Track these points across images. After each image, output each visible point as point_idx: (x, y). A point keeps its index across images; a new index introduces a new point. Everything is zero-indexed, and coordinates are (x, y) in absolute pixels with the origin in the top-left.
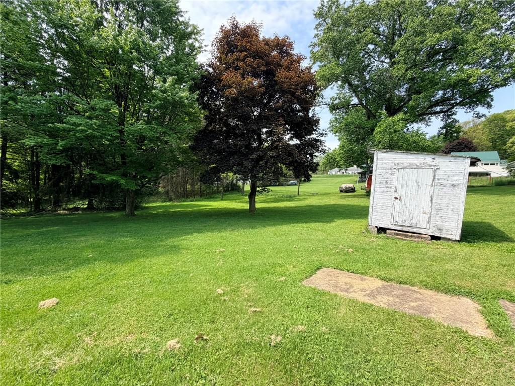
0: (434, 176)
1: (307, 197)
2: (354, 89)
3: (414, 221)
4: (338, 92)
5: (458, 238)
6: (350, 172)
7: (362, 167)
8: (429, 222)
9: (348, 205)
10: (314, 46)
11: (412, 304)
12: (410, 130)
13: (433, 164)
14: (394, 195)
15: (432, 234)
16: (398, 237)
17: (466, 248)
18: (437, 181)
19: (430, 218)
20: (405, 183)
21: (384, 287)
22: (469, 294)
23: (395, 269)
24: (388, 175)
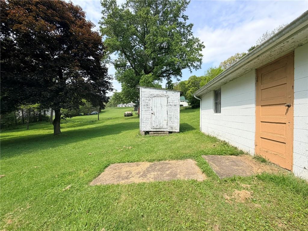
0: (168, 101)
1: (104, 121)
2: (128, 57)
3: (161, 125)
4: (119, 57)
5: (179, 131)
6: (130, 106)
7: (135, 103)
8: (167, 125)
9: (129, 123)
10: (102, 24)
11: (168, 172)
12: (155, 83)
13: (166, 95)
14: (151, 112)
15: (169, 131)
16: (154, 135)
17: (182, 135)
18: (169, 104)
19: (167, 122)
20: (155, 105)
21: (151, 166)
22: (190, 157)
23: (156, 153)
24: (147, 101)
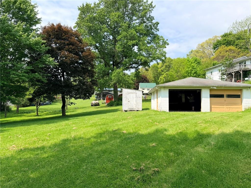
3: (133, 107)
8: (136, 107)
13: (135, 92)
14: (128, 101)
15: (137, 110)
17: (143, 112)
18: (137, 97)
20: (130, 97)
24: (126, 95)
